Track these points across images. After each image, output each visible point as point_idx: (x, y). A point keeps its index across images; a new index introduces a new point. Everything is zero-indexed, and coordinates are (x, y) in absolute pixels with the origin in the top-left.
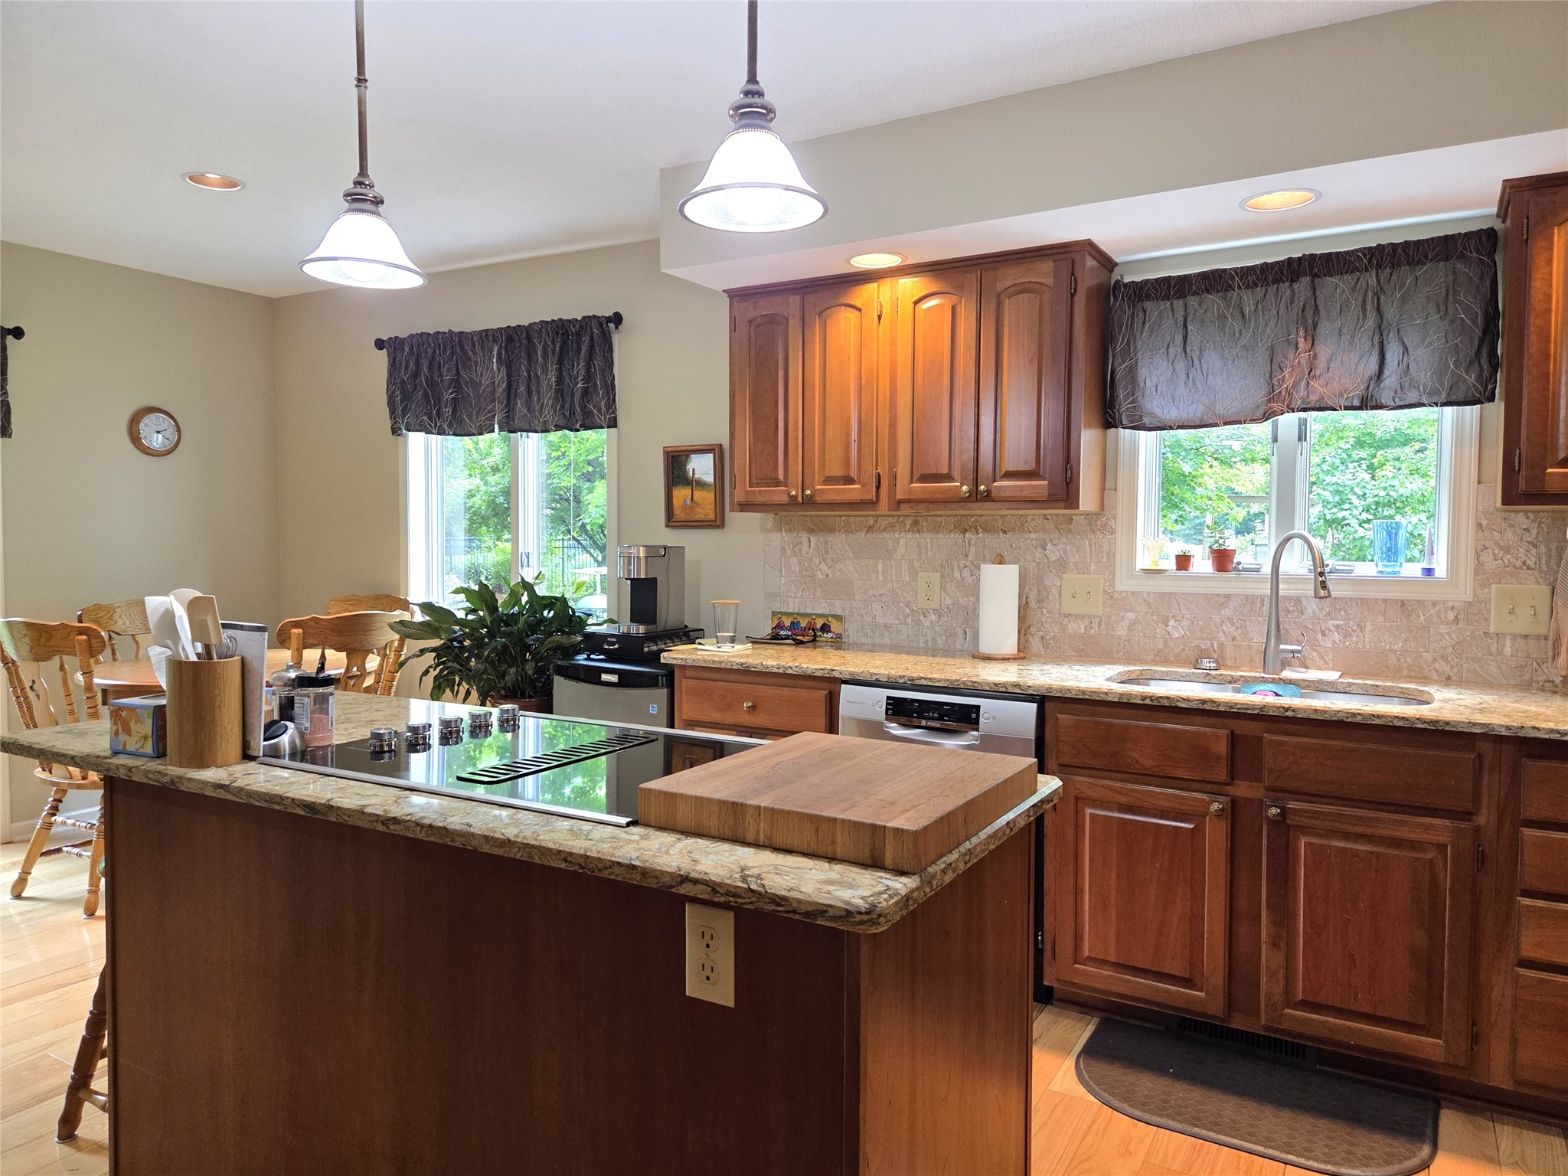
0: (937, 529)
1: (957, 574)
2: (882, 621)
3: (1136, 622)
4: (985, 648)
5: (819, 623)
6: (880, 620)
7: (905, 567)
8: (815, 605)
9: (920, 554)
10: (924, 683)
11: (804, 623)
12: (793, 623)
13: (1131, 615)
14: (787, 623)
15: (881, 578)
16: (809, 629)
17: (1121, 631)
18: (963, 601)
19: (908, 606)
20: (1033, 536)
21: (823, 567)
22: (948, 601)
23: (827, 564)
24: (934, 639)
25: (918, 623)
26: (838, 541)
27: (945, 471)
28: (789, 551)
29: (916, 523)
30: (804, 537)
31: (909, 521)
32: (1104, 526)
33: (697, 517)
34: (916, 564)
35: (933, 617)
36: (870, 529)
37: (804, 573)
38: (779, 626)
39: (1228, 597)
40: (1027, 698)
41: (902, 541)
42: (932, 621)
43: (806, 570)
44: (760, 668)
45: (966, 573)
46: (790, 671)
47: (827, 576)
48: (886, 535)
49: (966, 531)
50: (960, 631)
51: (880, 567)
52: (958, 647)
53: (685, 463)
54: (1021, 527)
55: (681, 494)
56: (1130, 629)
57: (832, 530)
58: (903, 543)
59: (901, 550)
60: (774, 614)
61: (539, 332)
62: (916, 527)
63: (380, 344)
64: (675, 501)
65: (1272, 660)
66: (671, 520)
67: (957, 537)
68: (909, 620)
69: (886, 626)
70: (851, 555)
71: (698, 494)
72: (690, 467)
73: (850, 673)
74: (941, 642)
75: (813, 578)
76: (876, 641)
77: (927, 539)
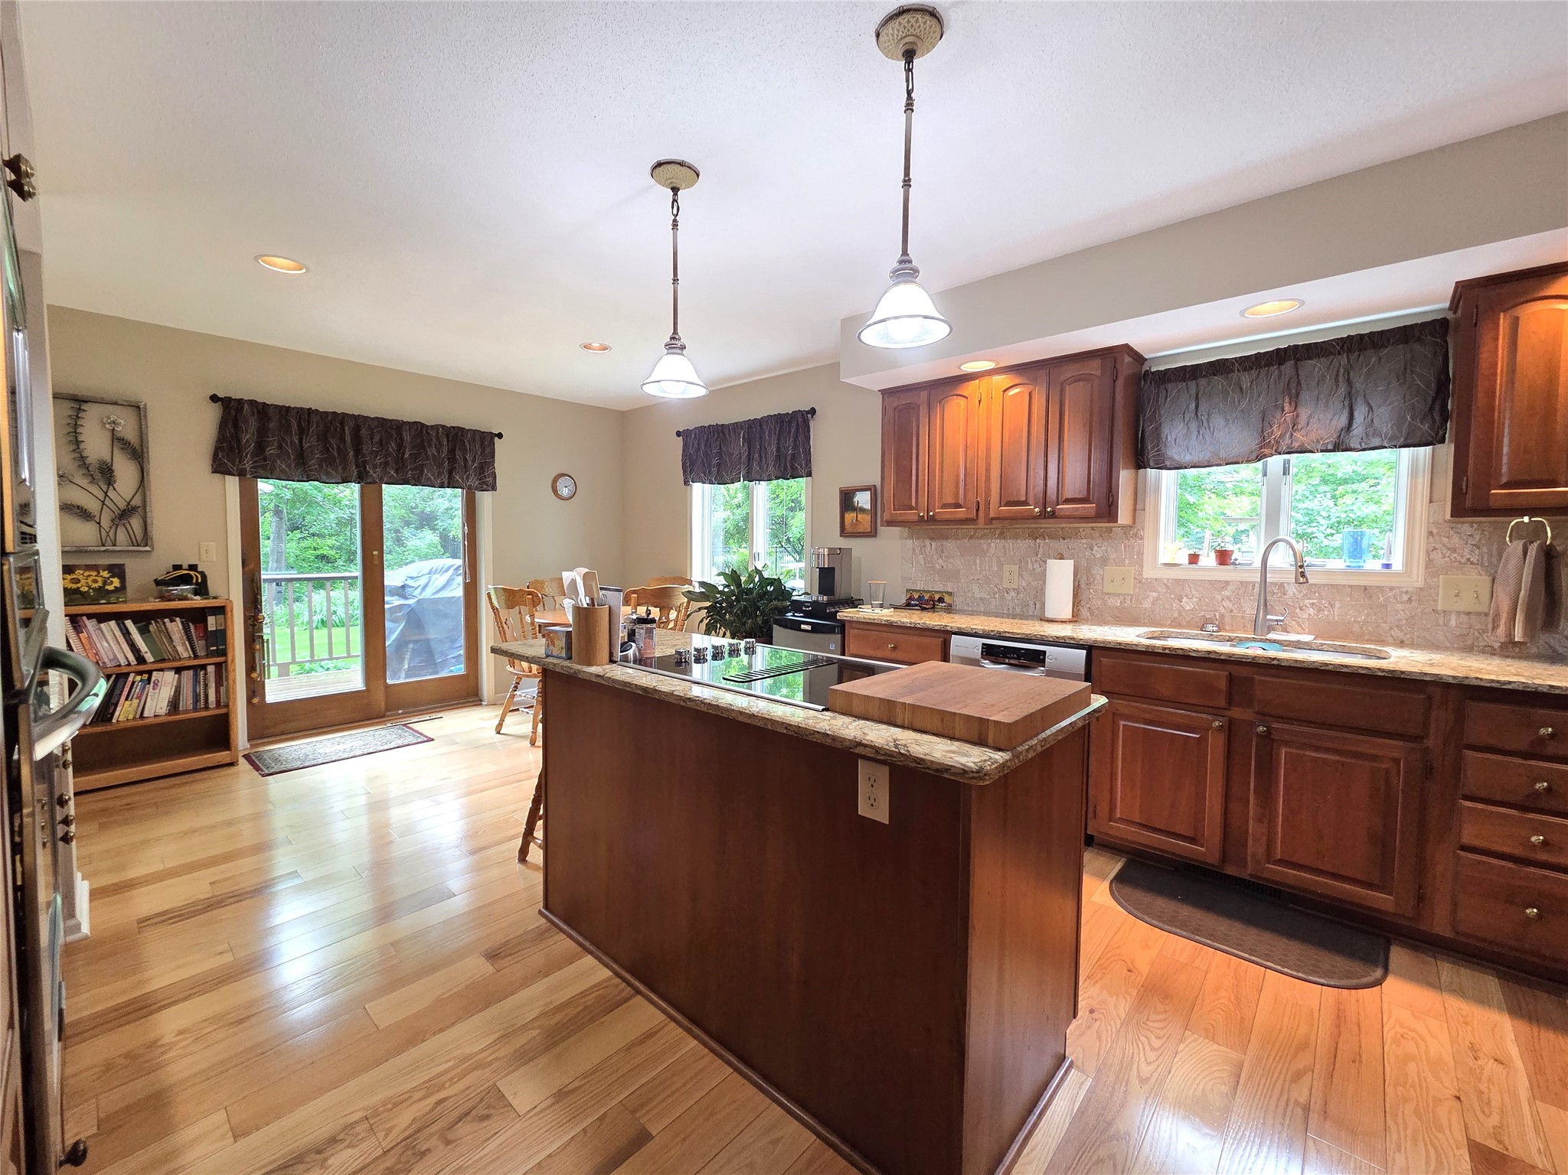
0: (1016, 537)
1: (1030, 566)
3: (1157, 599)
4: (1049, 615)
5: (937, 597)
6: (977, 595)
7: (995, 561)
8: (936, 585)
9: (1005, 553)
10: (1008, 635)
11: (927, 597)
12: (920, 596)
13: (1154, 594)
14: (916, 597)
15: (978, 569)
16: (931, 601)
17: (1147, 605)
18: (1034, 584)
19: (996, 586)
20: (1084, 541)
21: (940, 561)
22: (1024, 584)
23: (942, 559)
24: (1014, 608)
25: (1003, 598)
26: (950, 545)
27: (1024, 499)
28: (917, 551)
29: (1002, 533)
30: (928, 542)
31: (998, 532)
32: (1136, 535)
33: (859, 530)
34: (1002, 559)
35: (1013, 594)
36: (971, 537)
37: (928, 565)
38: (911, 598)
39: (1227, 583)
40: (1078, 646)
41: (993, 545)
42: (1012, 597)
43: (929, 563)
44: (899, 624)
45: (1036, 566)
46: (918, 626)
47: (943, 567)
48: (982, 541)
49: (1037, 538)
50: (1031, 603)
51: (978, 561)
52: (1030, 613)
53: (853, 497)
54: (1075, 535)
55: (850, 516)
56: (1153, 603)
57: (946, 538)
59: (992, 550)
60: (908, 590)
61: (767, 422)
62: (1002, 536)
63: (679, 434)
64: (846, 520)
65: (1261, 627)
66: (844, 532)
67: (1031, 542)
68: (997, 596)
69: (981, 599)
70: (958, 554)
71: (861, 516)
72: (856, 500)
73: (958, 628)
74: (1018, 610)
75: (933, 568)
76: (975, 609)
77: (1010, 543)
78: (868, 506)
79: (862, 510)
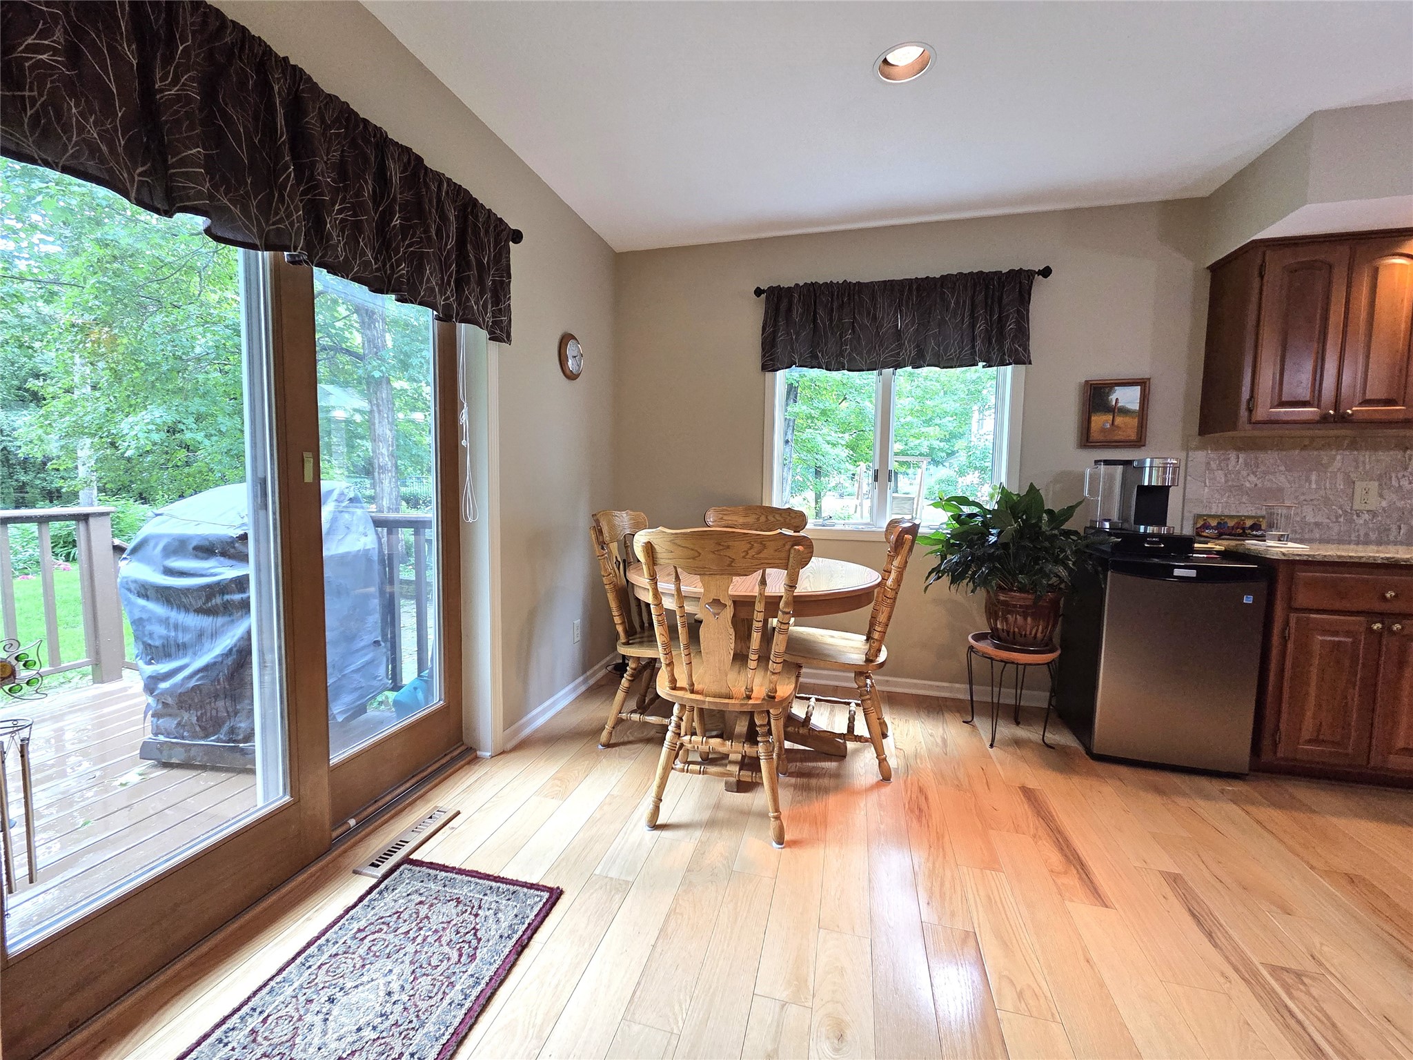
0: (1375, 448)
1: (1394, 483)
2: (1313, 521)
5: (1249, 523)
6: (1310, 518)
7: (1340, 476)
8: (1247, 510)
9: (1357, 467)
11: (1231, 523)
12: (1219, 523)
14: (1214, 523)
15: (1314, 486)
16: (1238, 528)
18: (1400, 504)
19: (1341, 508)
21: (1252, 478)
22: (1384, 504)
23: (1256, 476)
25: (1351, 521)
26: (1269, 458)
28: (1214, 465)
29: (1354, 443)
30: (1232, 454)
31: (1349, 440)
33: (1116, 438)
34: (1352, 475)
35: (1367, 517)
36: (1304, 448)
37: (1230, 483)
38: (1206, 526)
41: (1339, 457)
42: (1365, 520)
43: (1233, 480)
45: (1405, 482)
47: (1256, 485)
48: (1322, 453)
49: (1407, 448)
50: (1394, 527)
51: (1314, 478)
52: (1392, 539)
53: (1108, 394)
55: (1100, 421)
57: (1264, 449)
58: (1340, 460)
59: (1337, 464)
60: (1198, 517)
62: (1353, 445)
63: (758, 292)
64: (1093, 424)
66: (1086, 440)
67: (1399, 454)
68: (1342, 520)
69: (1317, 524)
70: (1283, 468)
71: (1119, 420)
72: (1113, 397)
75: (1240, 487)
76: (1307, 536)
77: (1366, 457)
78: (1135, 406)
79: (1124, 411)
